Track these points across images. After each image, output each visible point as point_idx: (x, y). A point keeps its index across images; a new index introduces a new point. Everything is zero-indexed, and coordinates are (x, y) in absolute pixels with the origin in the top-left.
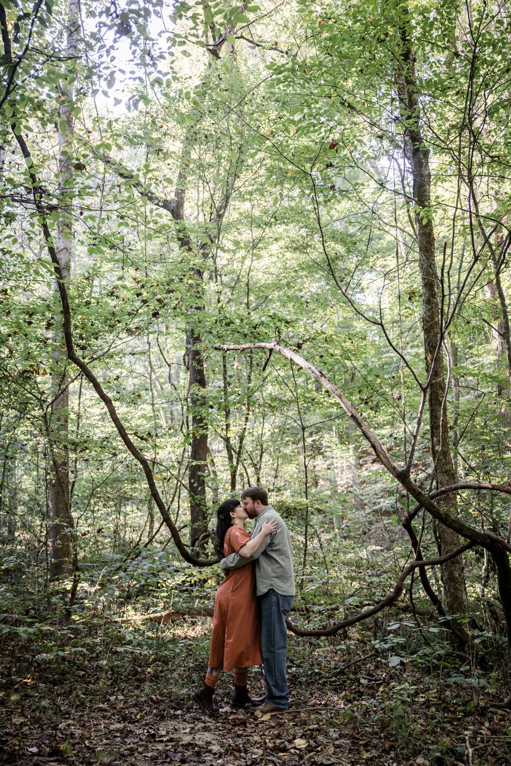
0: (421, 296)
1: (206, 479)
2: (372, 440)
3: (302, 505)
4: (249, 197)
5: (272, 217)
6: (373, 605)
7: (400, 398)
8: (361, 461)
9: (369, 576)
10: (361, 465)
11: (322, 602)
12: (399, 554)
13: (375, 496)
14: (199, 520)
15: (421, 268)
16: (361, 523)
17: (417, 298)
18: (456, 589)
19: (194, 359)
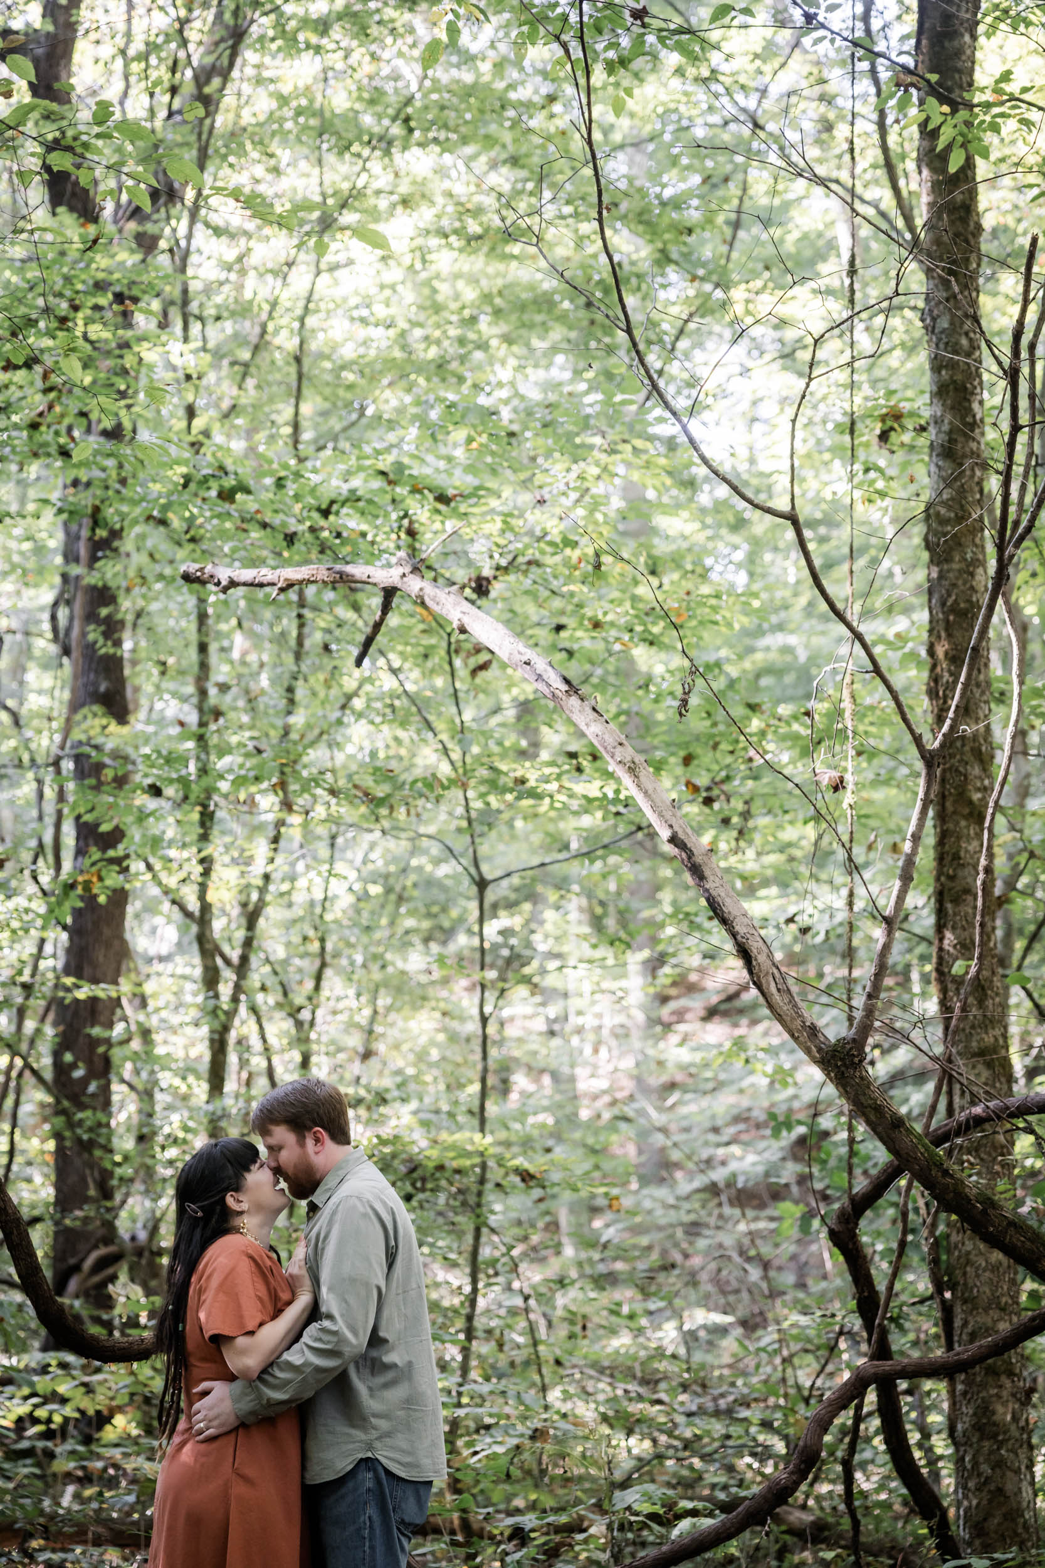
0: (923, 429)
1: (116, 1053)
2: (740, 928)
3: (468, 1155)
4: (314, 39)
5: (394, 119)
6: (711, 1515)
7: (838, 786)
8: (665, 1012)
9: (689, 1415)
10: (667, 1027)
11: (519, 1502)
12: (796, 1338)
13: (712, 1137)
14: (87, 1200)
15: (930, 329)
16: (660, 1228)
17: (907, 438)
18: (999, 1464)
19: (91, 617)
